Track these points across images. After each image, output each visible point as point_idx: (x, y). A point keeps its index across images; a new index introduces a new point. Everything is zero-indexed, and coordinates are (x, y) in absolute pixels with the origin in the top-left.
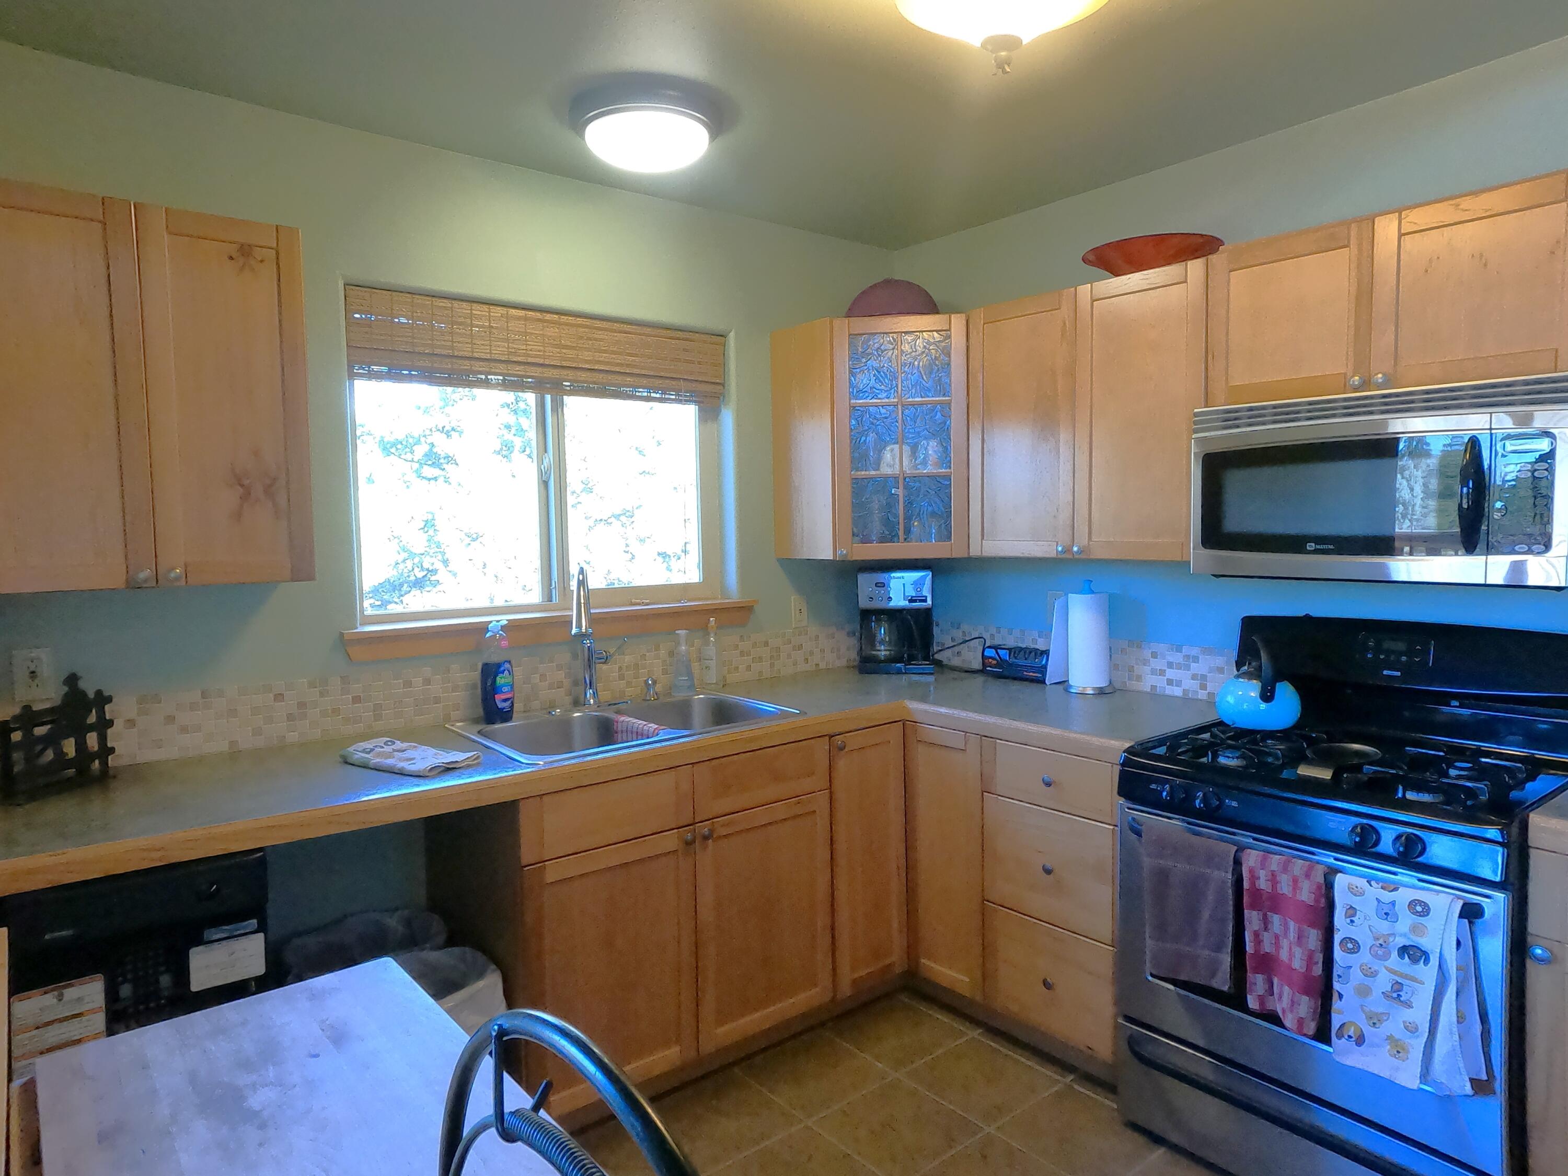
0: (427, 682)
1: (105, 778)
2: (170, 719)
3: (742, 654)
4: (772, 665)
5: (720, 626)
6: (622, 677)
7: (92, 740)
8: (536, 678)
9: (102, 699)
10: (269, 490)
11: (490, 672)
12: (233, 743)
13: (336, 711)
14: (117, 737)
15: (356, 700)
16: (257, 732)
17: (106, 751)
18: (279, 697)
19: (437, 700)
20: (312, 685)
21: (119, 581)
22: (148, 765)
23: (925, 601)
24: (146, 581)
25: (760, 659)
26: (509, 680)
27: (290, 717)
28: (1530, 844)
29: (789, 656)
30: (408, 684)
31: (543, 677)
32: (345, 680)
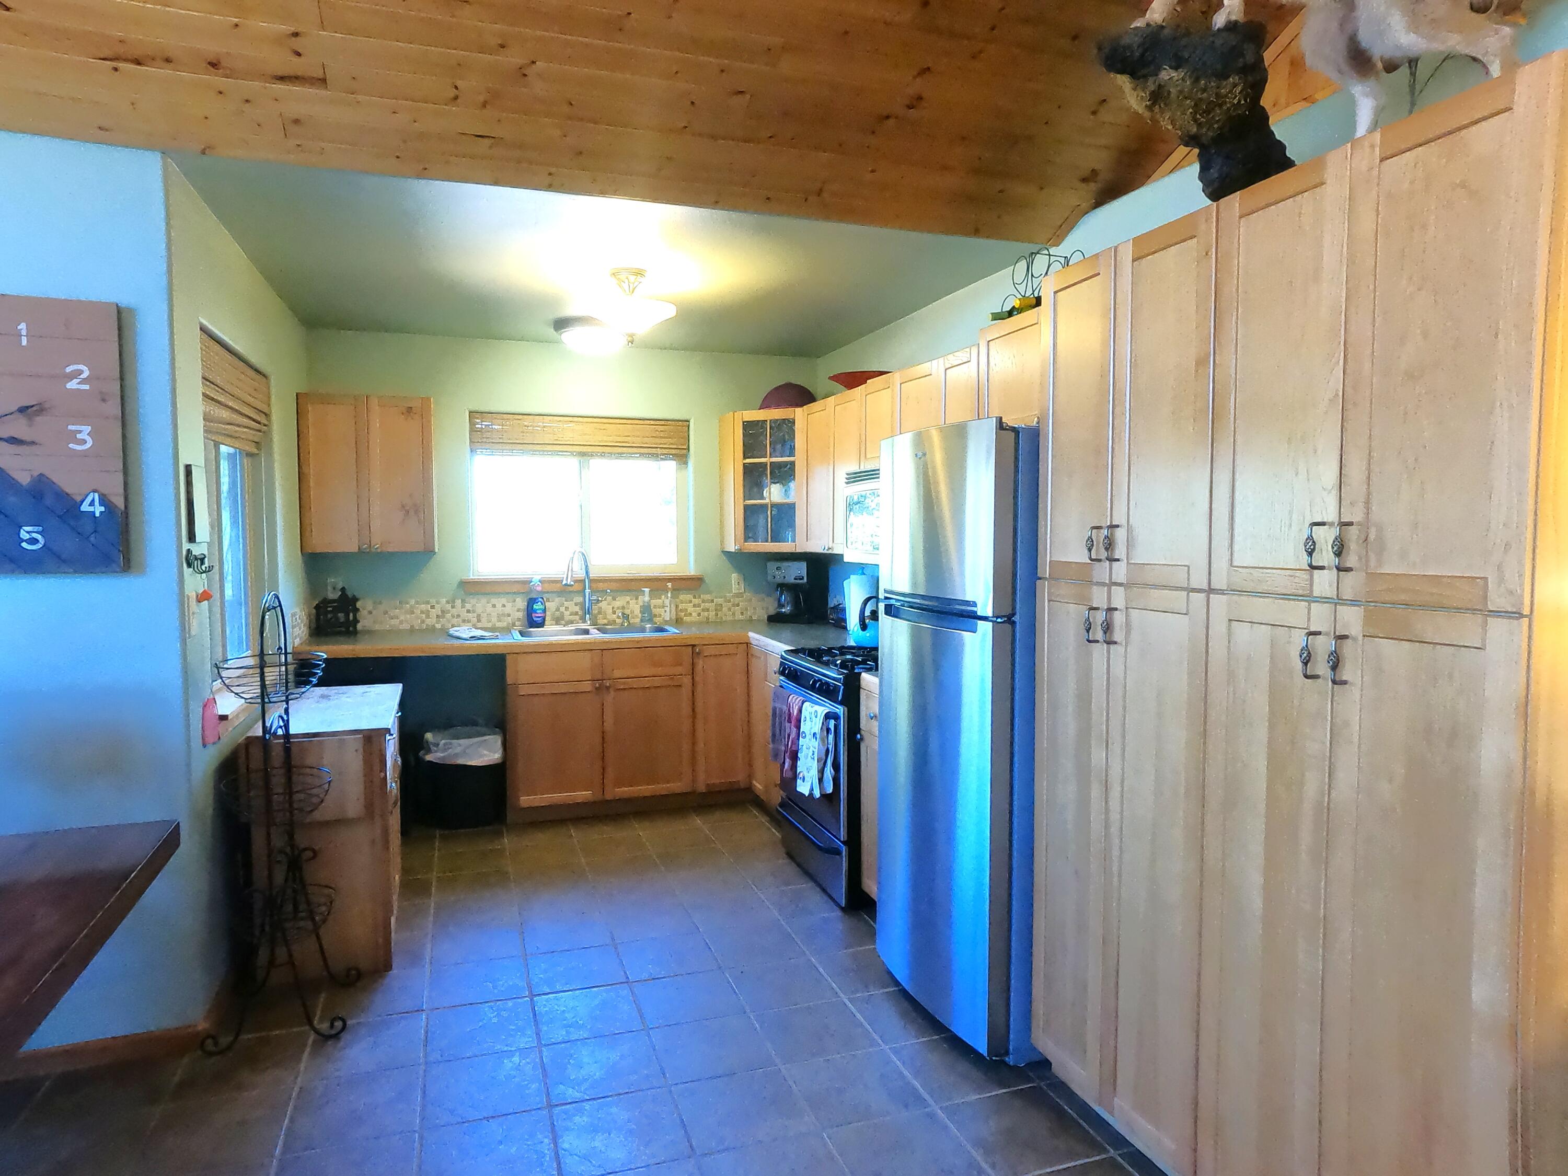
0: (504, 606)
1: (355, 633)
2: (386, 613)
3: (694, 606)
4: (717, 615)
5: (674, 590)
6: (614, 613)
7: (351, 617)
8: (562, 609)
9: (355, 599)
10: (416, 512)
11: (531, 602)
12: (412, 626)
13: (458, 616)
14: (363, 614)
15: (468, 611)
16: (423, 622)
17: (356, 621)
18: (433, 607)
19: (509, 615)
20: (448, 602)
21: (356, 550)
22: (378, 630)
23: (802, 578)
24: (365, 549)
25: (708, 610)
26: (542, 607)
27: (438, 616)
28: (861, 687)
29: (729, 609)
30: (494, 606)
31: (567, 609)
32: (463, 601)
